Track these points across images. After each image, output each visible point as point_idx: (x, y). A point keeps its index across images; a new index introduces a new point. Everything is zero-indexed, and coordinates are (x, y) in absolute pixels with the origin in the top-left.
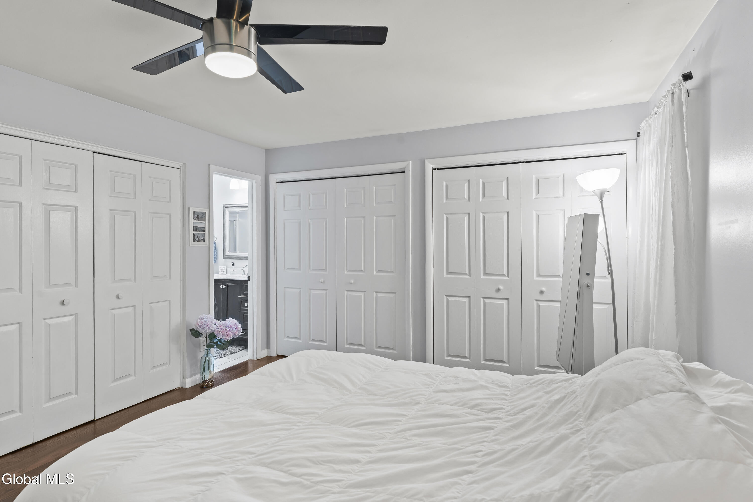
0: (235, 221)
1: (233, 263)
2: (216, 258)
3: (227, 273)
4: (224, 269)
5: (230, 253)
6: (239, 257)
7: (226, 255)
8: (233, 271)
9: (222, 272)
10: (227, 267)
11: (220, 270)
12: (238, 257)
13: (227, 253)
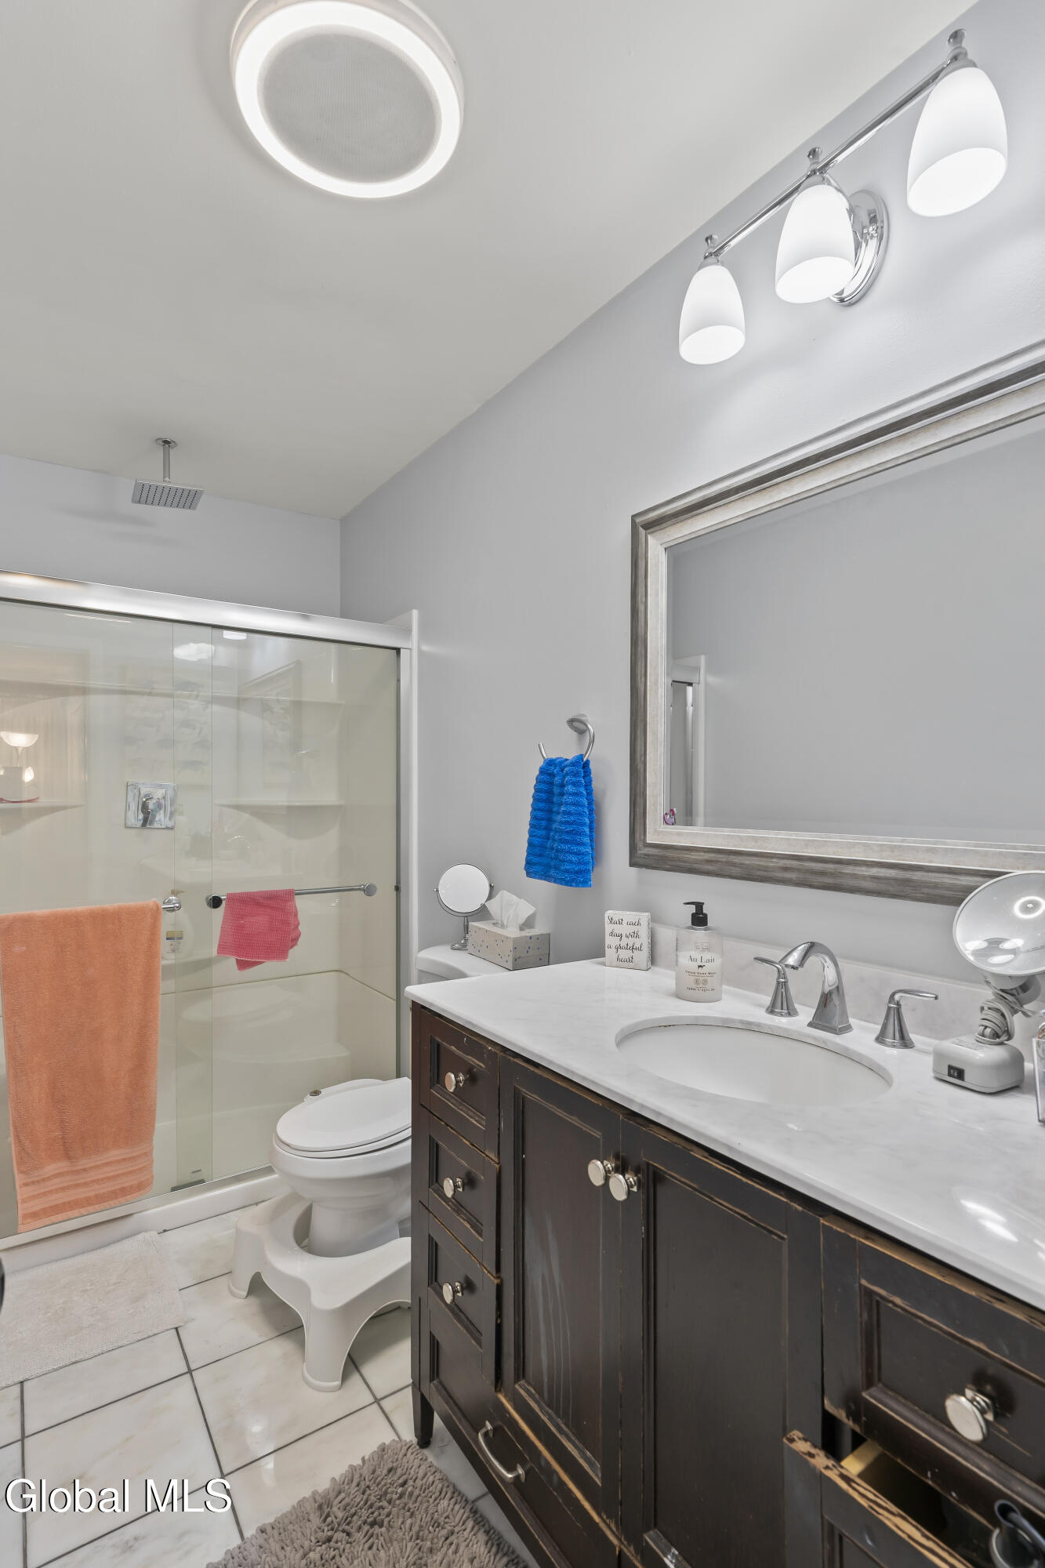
0: (690, 689)
1: (699, 906)
2: (588, 858)
3: (653, 959)
4: (636, 935)
5: (670, 828)
6: (737, 859)
7: (649, 841)
8: (693, 966)
9: (625, 954)
10: (654, 919)
11: (609, 940)
12: (734, 865)
13: (658, 832)
